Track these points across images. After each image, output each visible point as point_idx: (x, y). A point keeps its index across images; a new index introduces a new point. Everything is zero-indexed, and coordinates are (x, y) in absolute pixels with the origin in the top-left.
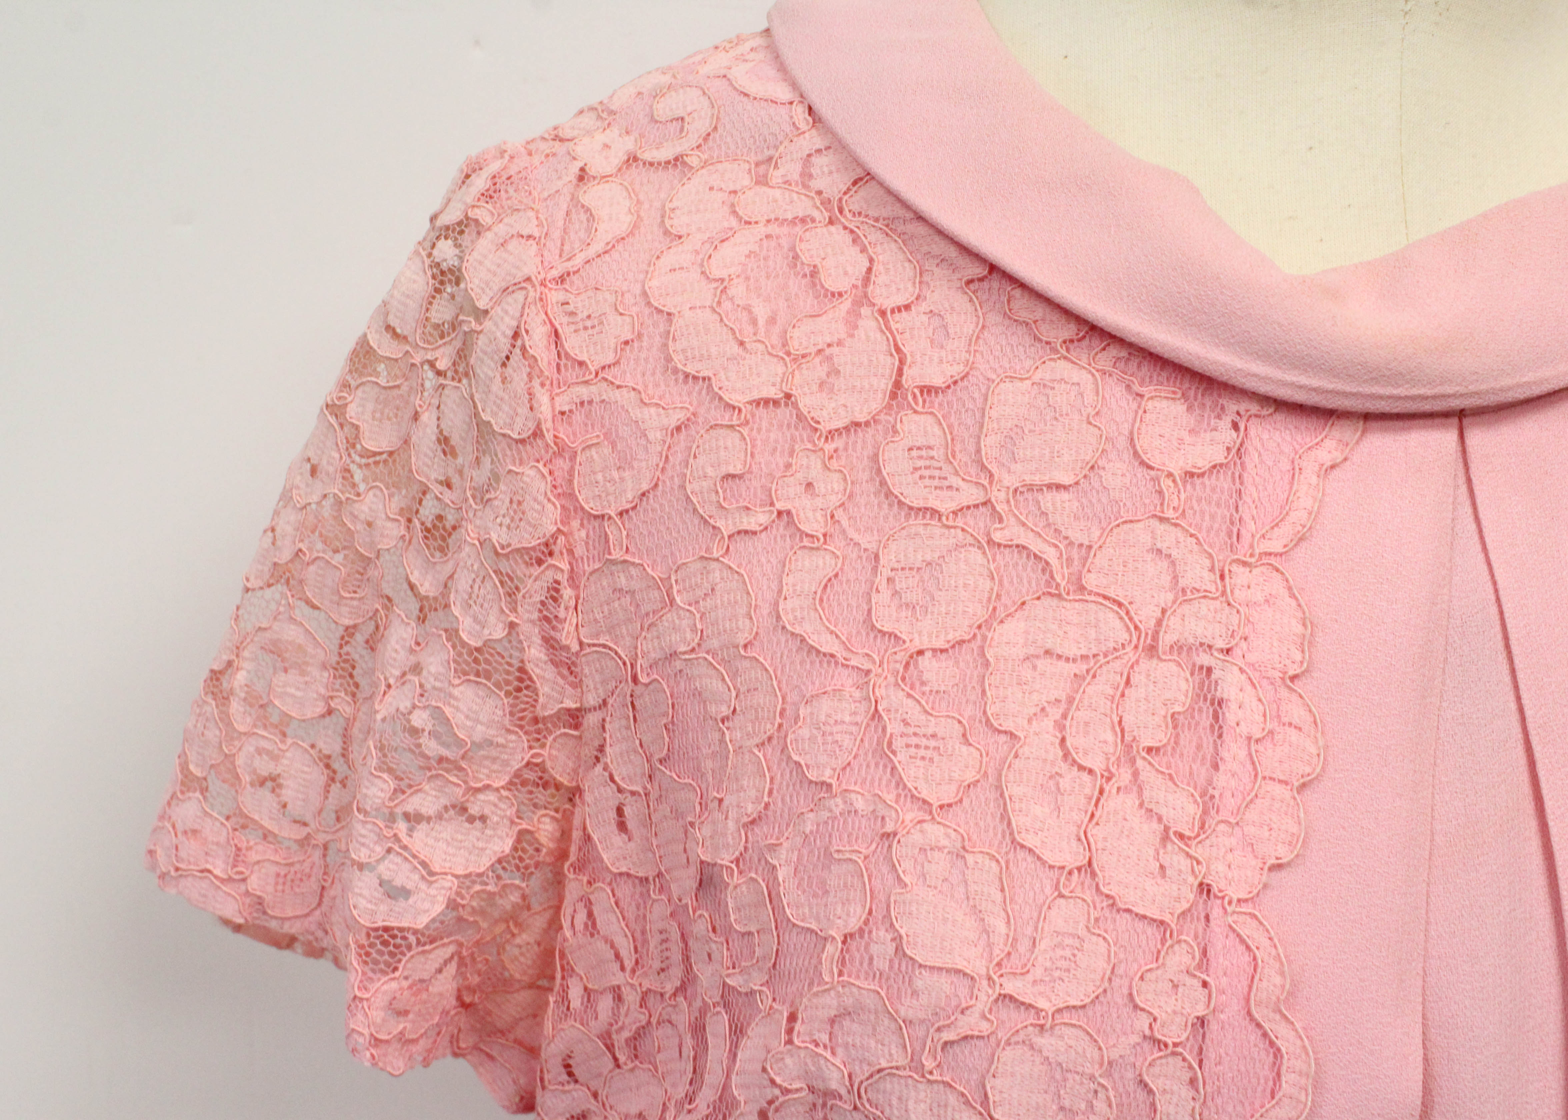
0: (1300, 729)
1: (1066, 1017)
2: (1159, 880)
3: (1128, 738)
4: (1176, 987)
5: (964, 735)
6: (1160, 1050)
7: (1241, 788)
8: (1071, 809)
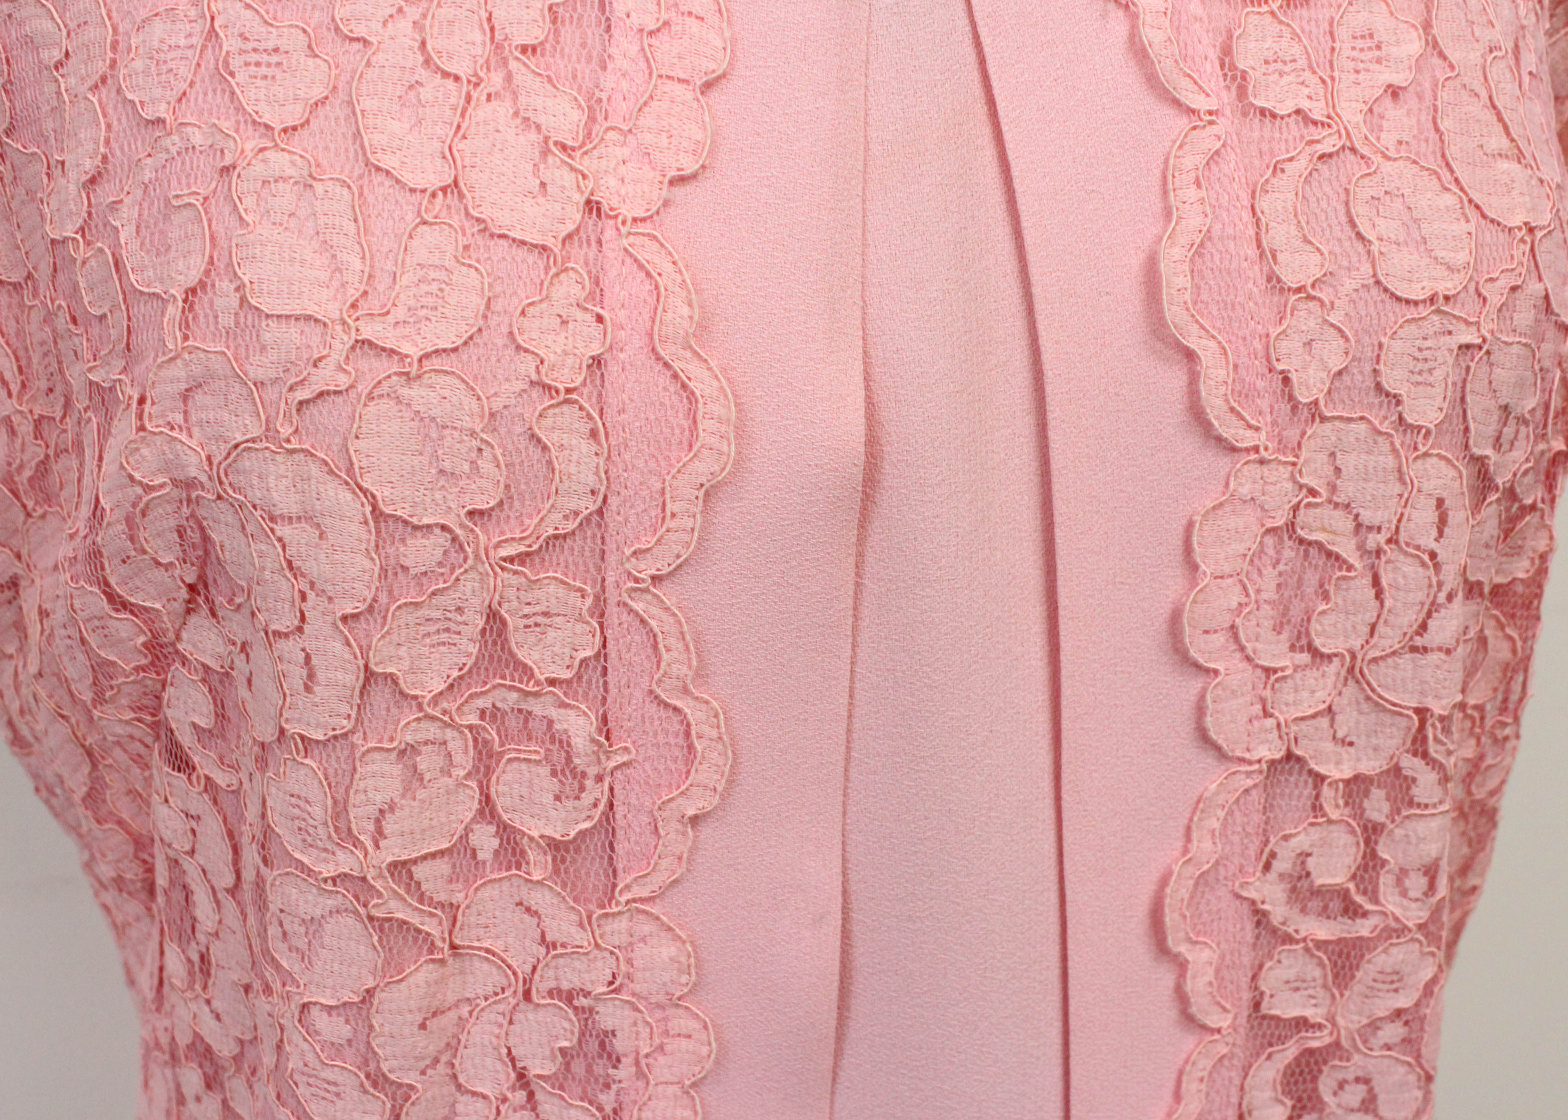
0: (702, 19)
1: (436, 363)
2: (541, 200)
3: (498, 36)
4: (564, 323)
5: (310, 47)
6: (552, 398)
7: (634, 90)
8: (435, 123)
